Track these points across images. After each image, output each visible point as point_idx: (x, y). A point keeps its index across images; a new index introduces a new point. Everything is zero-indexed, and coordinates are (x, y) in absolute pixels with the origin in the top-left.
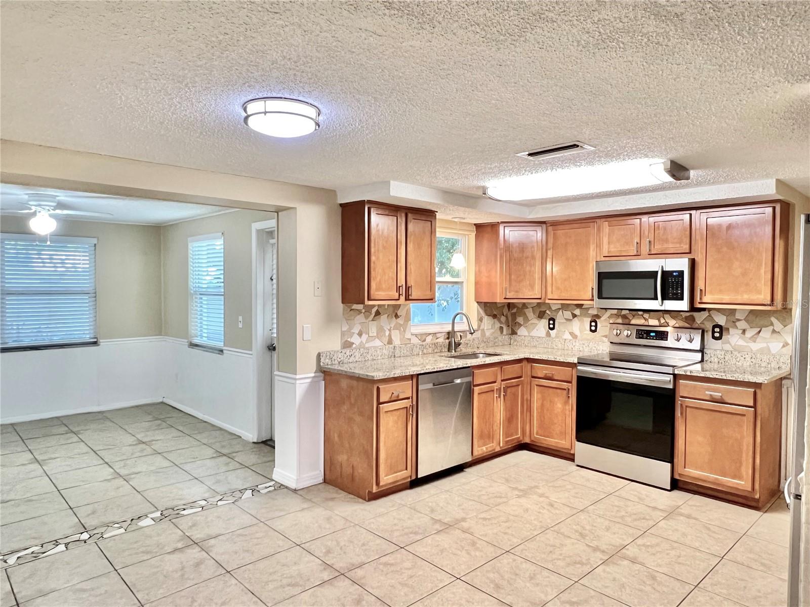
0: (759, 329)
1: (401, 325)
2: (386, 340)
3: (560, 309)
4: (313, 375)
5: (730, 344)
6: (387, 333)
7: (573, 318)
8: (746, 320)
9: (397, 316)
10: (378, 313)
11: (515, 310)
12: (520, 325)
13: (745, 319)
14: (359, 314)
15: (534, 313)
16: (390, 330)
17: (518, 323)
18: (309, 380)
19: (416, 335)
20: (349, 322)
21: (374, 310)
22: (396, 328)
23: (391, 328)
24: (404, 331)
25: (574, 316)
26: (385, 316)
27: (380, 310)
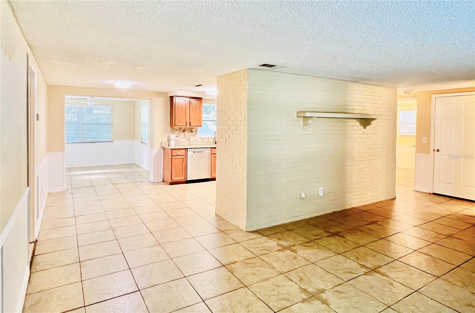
1: (194, 135)
2: (187, 139)
4: (159, 148)
6: (188, 137)
9: (192, 132)
10: (184, 130)
14: (177, 131)
16: (189, 136)
18: (158, 150)
19: (200, 138)
20: (173, 133)
21: (183, 130)
22: (191, 135)
24: (195, 137)
26: (187, 131)
27: (185, 129)
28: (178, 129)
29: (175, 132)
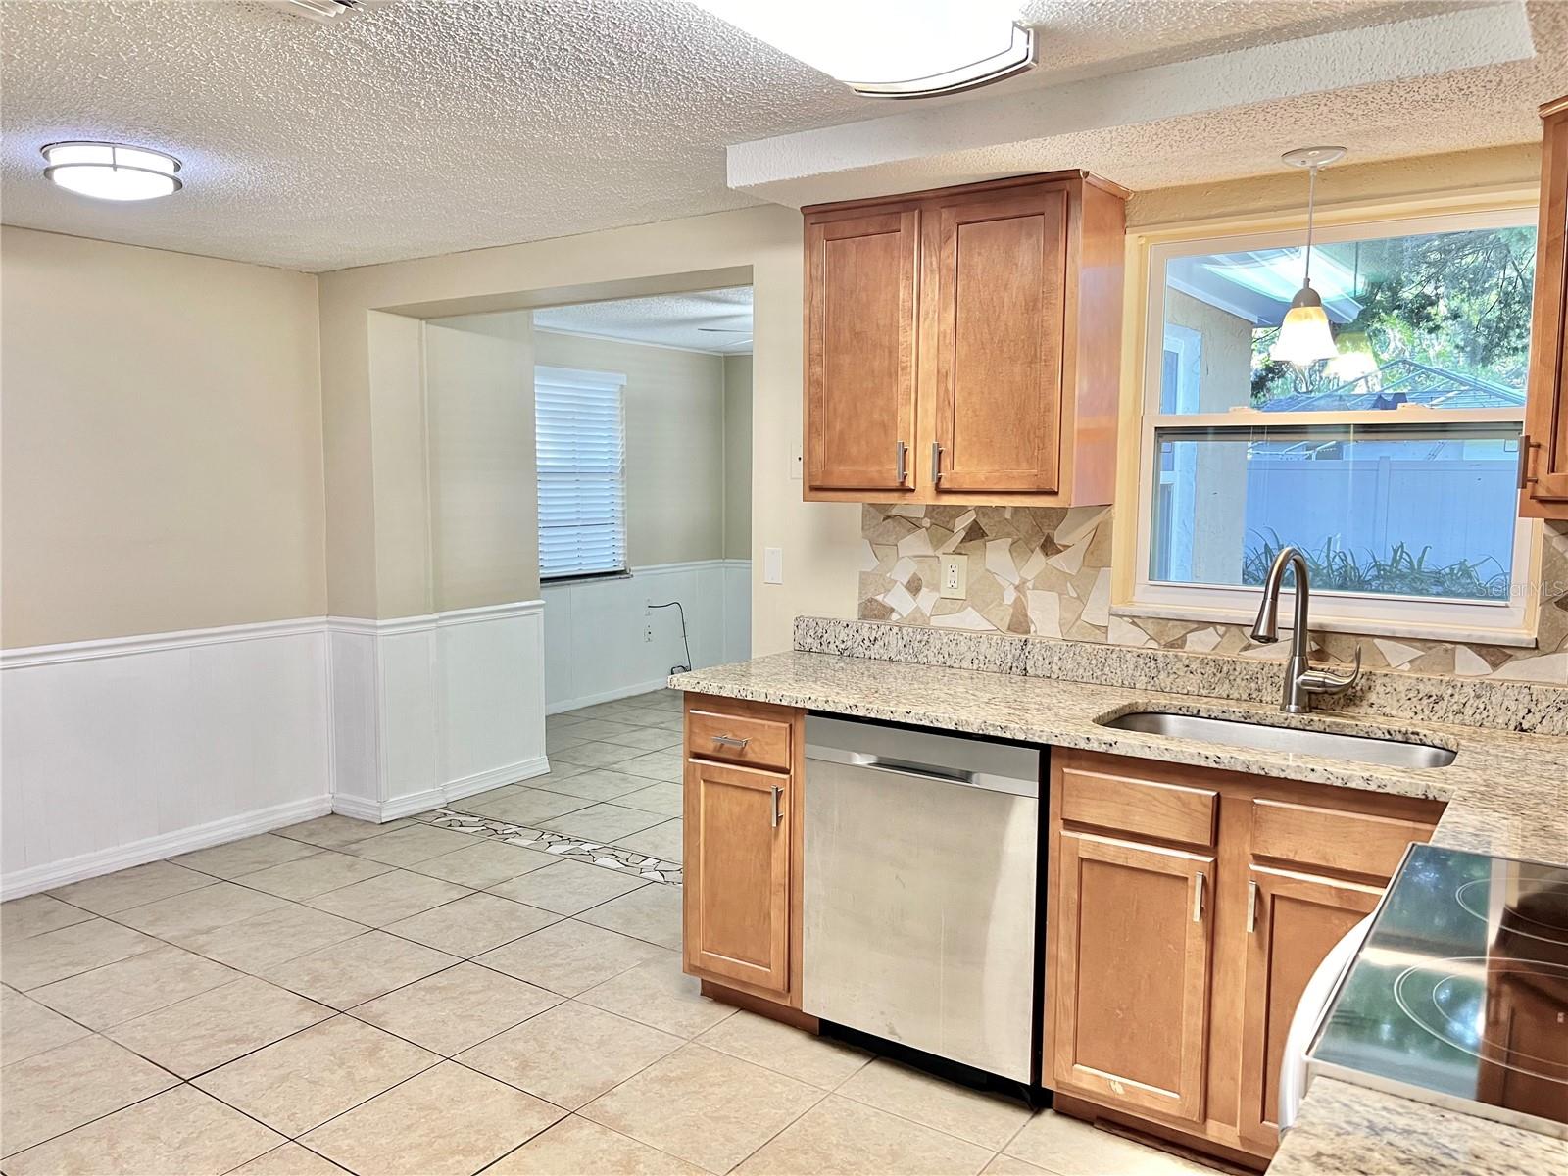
1: (1069, 576)
2: (1003, 617)
6: (1010, 597)
9: (1049, 547)
10: (975, 533)
14: (910, 531)
16: (1021, 586)
19: (1134, 620)
20: (881, 551)
21: (962, 524)
22: (1045, 583)
23: (1024, 582)
24: (1082, 599)
26: (1006, 543)
27: (983, 523)
29: (902, 543)
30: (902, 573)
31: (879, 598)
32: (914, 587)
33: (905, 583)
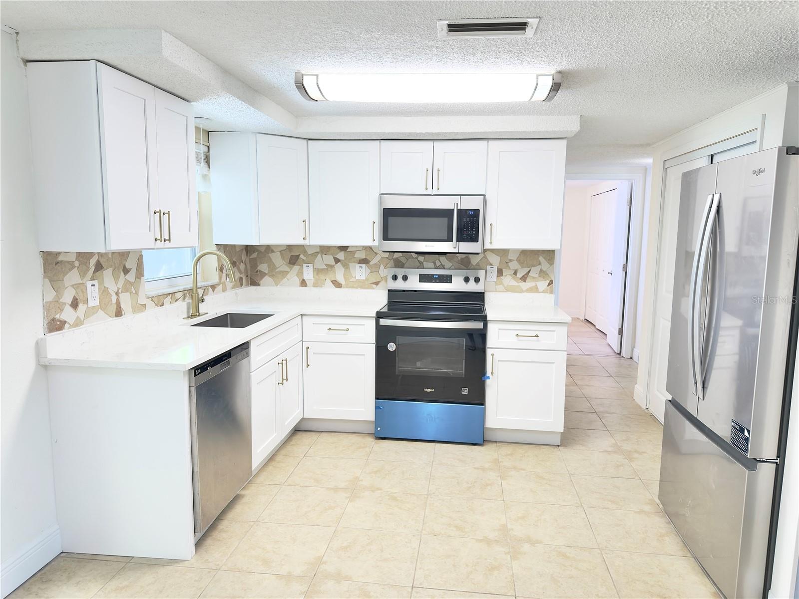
0: (529, 269)
1: (132, 284)
2: (113, 309)
3: (318, 253)
5: (503, 285)
6: (114, 298)
7: (336, 263)
8: (518, 260)
9: (126, 271)
10: (99, 267)
11: (255, 255)
12: (263, 275)
13: (516, 260)
14: (70, 270)
15: (283, 259)
16: (117, 294)
17: (260, 271)
19: (152, 298)
20: (56, 285)
21: (93, 262)
22: (125, 289)
23: (118, 289)
24: (137, 293)
25: (337, 261)
26: (110, 270)
27: (102, 261)
28: (77, 264)
29: (66, 278)
30: (68, 298)
31: (57, 316)
32: (75, 304)
33: (70, 303)
